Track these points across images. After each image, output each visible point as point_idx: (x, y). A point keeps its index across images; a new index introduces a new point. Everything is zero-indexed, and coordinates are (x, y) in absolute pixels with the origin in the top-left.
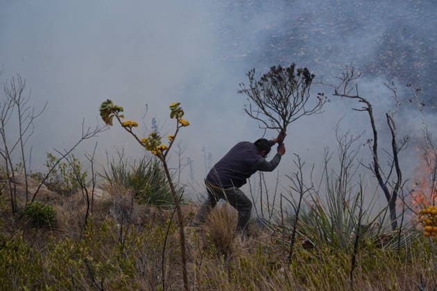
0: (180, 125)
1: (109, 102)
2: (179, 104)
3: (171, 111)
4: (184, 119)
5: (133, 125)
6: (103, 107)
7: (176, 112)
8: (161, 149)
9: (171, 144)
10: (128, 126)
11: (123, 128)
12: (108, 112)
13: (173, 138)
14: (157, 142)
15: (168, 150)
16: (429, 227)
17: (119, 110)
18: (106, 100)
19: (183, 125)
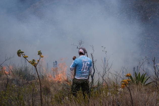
0: (41, 57)
1: (20, 50)
2: (40, 51)
3: (38, 53)
4: (42, 55)
5: (27, 57)
6: (18, 52)
7: (40, 53)
8: (35, 64)
9: (38, 63)
10: (25, 57)
11: (24, 58)
12: (19, 53)
13: (39, 61)
14: (34, 62)
15: (37, 64)
16: (123, 86)
17: (23, 53)
18: (19, 50)
19: (42, 57)
